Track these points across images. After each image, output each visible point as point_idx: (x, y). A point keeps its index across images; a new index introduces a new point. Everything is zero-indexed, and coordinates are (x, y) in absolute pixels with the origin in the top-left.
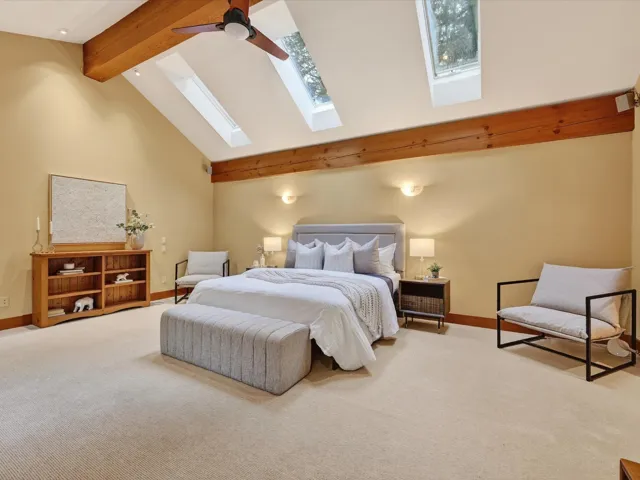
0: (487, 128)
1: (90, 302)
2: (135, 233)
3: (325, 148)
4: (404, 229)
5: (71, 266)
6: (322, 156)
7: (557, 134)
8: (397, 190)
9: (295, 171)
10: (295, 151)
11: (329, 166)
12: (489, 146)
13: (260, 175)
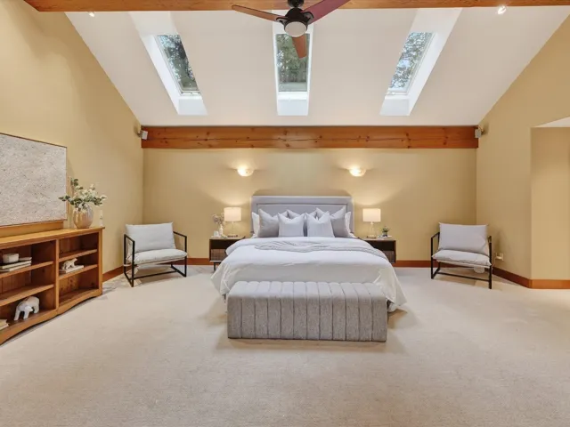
0: (407, 135)
1: (35, 302)
2: (84, 208)
3: (285, 130)
4: (353, 201)
5: (15, 257)
6: (283, 137)
7: (445, 145)
8: (347, 171)
9: (252, 147)
10: (253, 129)
11: (288, 146)
12: (409, 147)
13: (211, 146)
